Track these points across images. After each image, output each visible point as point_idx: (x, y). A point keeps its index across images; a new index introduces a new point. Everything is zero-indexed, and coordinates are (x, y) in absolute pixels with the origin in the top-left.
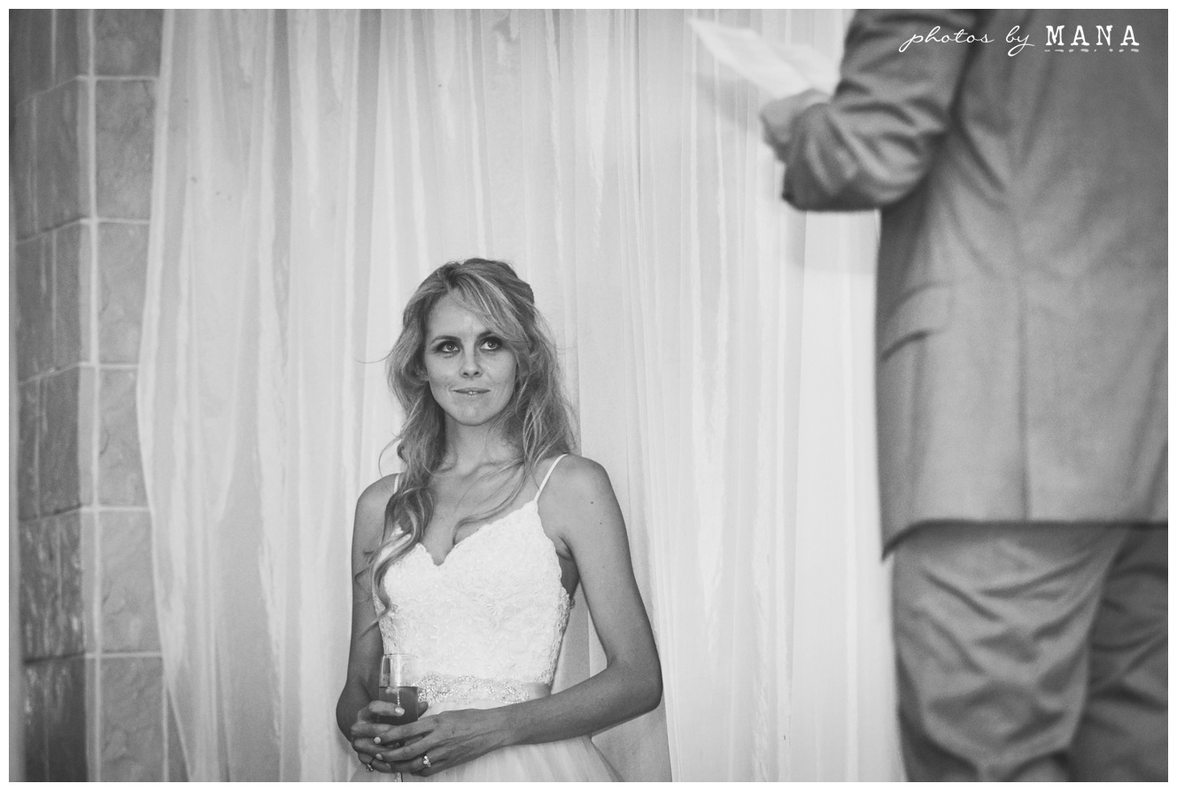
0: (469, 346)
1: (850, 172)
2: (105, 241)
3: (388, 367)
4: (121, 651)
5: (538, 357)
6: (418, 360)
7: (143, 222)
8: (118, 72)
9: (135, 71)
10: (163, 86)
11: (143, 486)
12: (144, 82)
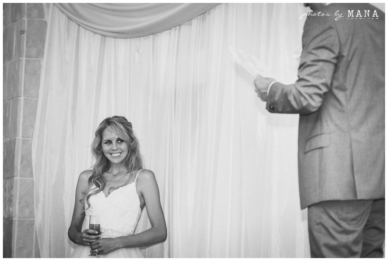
0: (114, 142)
1: (305, 104)
2: (26, 104)
3: (92, 148)
4: (24, 218)
5: (134, 143)
6: (100, 145)
7: (37, 99)
8: (31, 57)
9: (36, 57)
10: (44, 62)
11: (32, 172)
12: (38, 60)
